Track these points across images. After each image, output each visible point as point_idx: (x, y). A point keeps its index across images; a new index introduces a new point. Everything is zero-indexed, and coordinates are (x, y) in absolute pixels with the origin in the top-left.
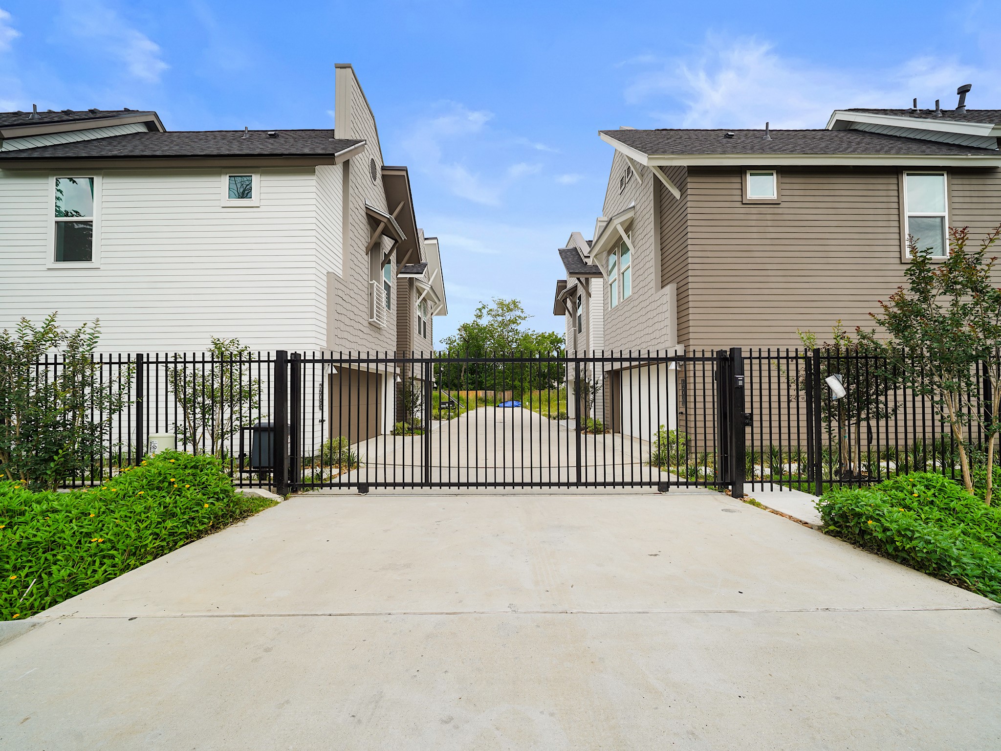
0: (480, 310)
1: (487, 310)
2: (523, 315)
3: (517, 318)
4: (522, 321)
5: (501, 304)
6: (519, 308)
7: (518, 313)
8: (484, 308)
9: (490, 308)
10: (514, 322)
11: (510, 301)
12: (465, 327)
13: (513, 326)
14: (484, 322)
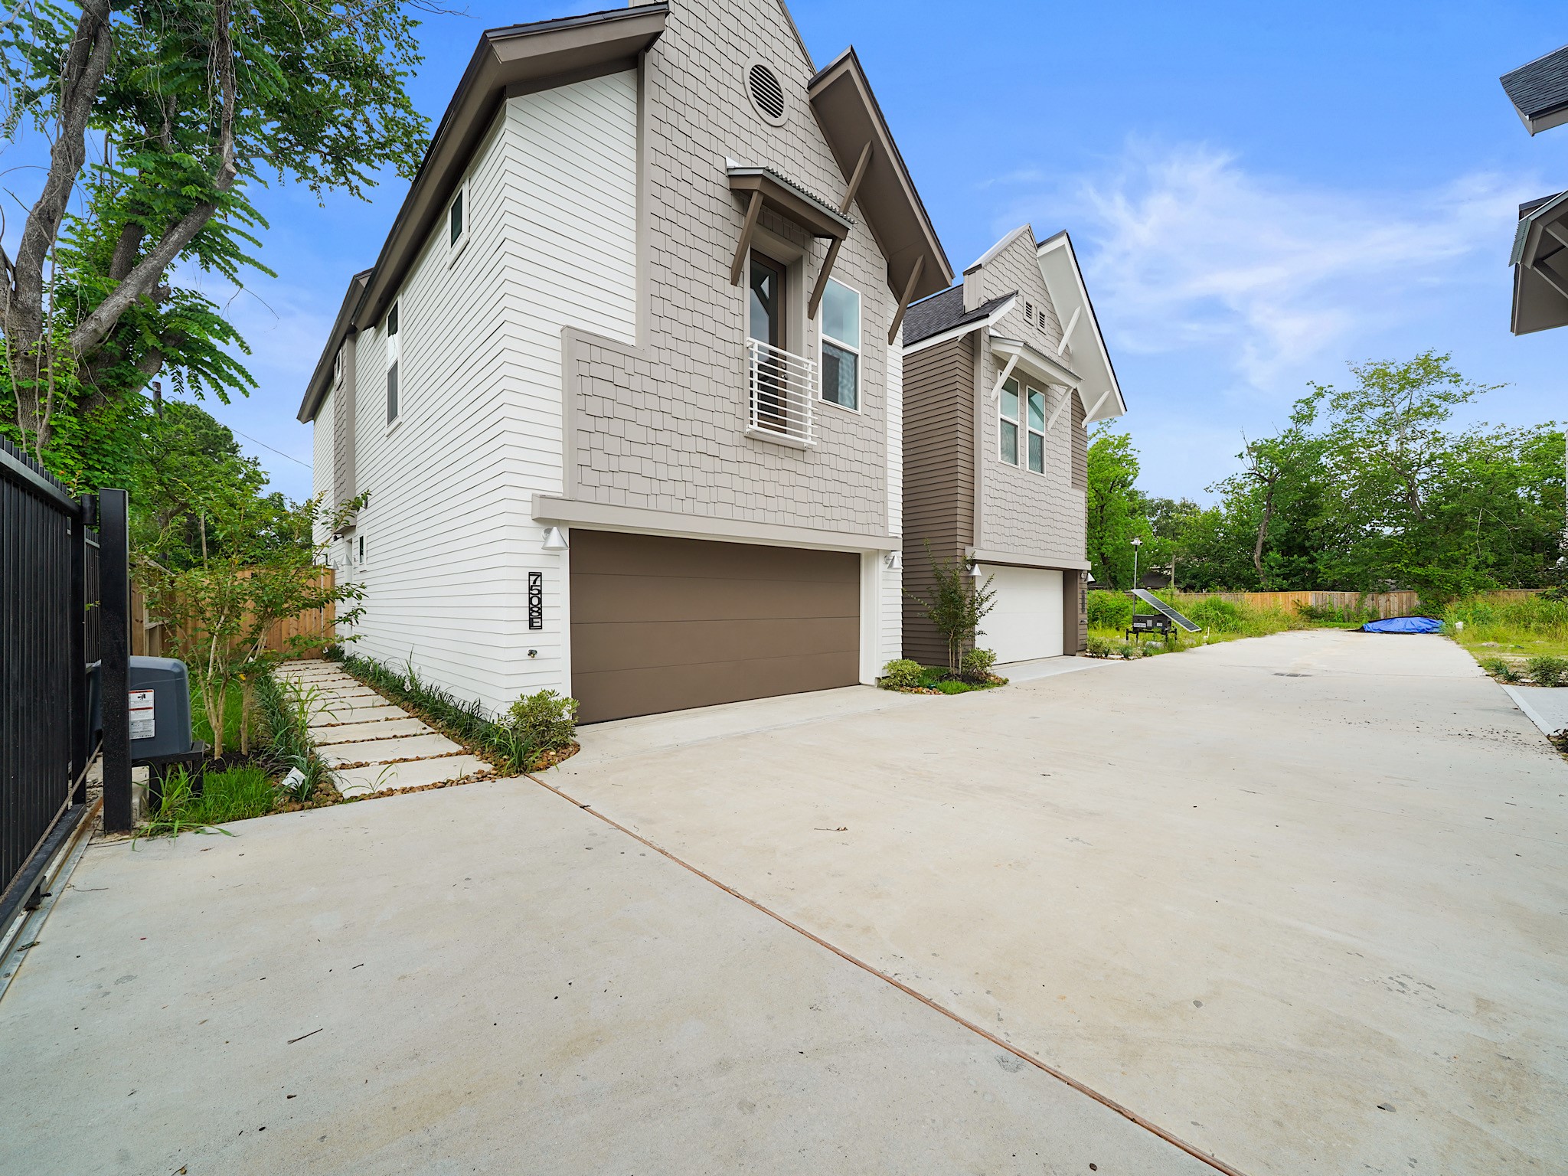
0: (1307, 402)
1: (1329, 397)
2: (1457, 391)
3: (1436, 402)
4: (1451, 408)
5: (1380, 377)
6: (1441, 375)
7: (1443, 386)
8: (1320, 394)
9: (1340, 389)
10: (1430, 411)
11: (1412, 359)
12: (1257, 450)
13: (1423, 425)
14: (1319, 429)
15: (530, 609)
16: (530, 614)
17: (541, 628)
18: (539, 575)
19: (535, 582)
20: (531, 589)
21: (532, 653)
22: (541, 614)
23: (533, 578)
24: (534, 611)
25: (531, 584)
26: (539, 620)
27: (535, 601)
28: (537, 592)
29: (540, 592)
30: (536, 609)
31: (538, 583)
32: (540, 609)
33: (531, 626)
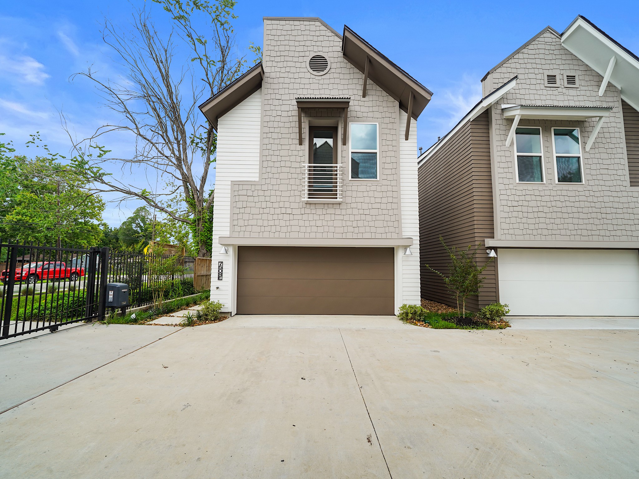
15: (219, 273)
16: (218, 275)
17: (222, 280)
18: (222, 262)
19: (220, 265)
20: (219, 267)
21: (218, 288)
22: (222, 275)
23: (220, 263)
24: (220, 274)
25: (219, 265)
26: (221, 277)
27: (220, 271)
28: (221, 268)
29: (222, 268)
30: (221, 274)
31: (222, 265)
32: (222, 273)
33: (219, 279)
